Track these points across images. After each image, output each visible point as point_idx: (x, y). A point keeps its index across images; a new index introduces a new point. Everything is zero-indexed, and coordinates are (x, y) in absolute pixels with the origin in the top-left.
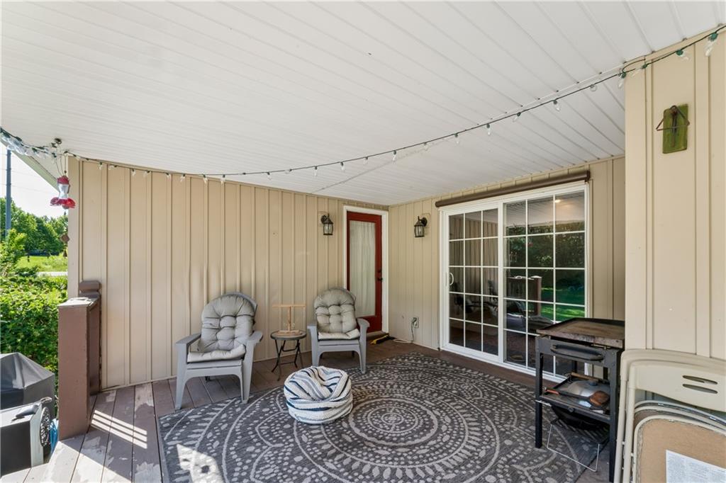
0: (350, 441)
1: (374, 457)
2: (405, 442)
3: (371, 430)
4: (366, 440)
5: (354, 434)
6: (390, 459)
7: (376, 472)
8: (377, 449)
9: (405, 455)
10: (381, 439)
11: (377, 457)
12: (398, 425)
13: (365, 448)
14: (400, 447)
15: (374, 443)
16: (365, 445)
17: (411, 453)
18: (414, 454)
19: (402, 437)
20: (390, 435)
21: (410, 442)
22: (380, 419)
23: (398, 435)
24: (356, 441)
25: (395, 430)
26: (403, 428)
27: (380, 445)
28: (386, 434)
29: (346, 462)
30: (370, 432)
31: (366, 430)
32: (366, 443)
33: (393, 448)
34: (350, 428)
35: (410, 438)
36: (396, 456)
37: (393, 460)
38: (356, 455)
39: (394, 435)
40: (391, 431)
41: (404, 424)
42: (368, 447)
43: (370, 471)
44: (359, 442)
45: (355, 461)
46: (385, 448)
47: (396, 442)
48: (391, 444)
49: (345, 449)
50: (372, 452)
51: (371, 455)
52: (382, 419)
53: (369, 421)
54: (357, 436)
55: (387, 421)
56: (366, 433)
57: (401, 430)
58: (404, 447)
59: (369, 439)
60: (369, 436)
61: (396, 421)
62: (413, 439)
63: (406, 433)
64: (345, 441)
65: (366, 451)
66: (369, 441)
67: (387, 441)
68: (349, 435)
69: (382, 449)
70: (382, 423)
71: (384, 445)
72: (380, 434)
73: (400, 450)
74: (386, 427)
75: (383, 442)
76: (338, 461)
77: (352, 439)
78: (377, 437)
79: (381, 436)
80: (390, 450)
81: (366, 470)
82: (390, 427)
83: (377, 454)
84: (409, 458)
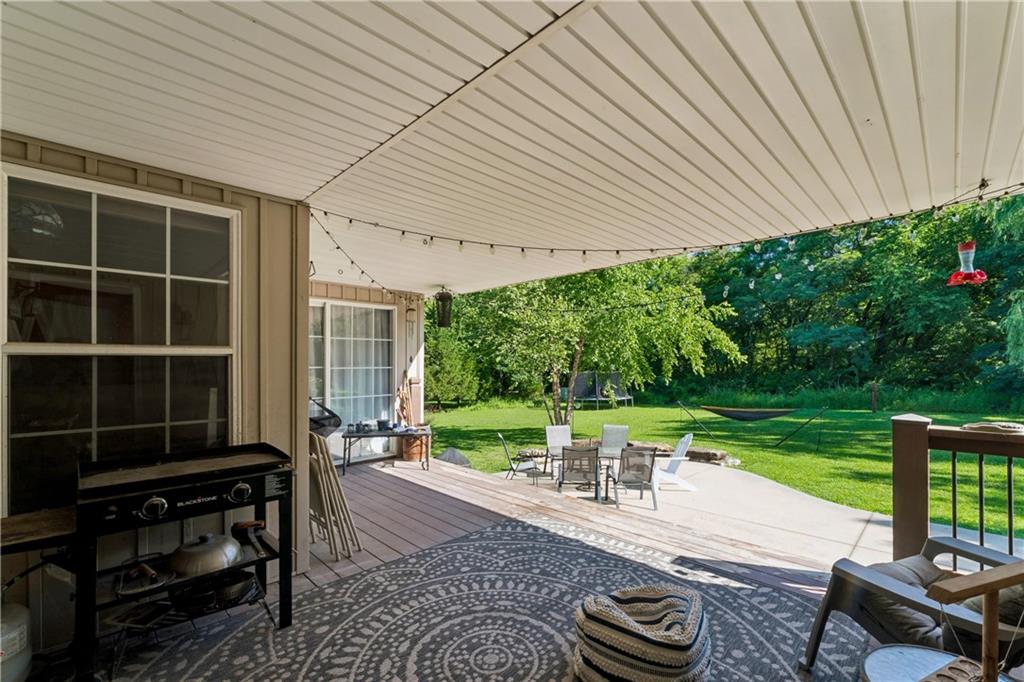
0: (550, 612)
1: (515, 598)
2: (476, 618)
3: (526, 632)
4: (529, 615)
5: (549, 623)
6: (497, 597)
7: (511, 584)
8: (512, 606)
9: (477, 603)
10: (509, 620)
11: (511, 598)
12: (482, 645)
13: (529, 606)
14: (483, 611)
15: (518, 613)
16: (529, 609)
17: (470, 605)
18: (465, 605)
19: (477, 625)
20: (496, 627)
21: (468, 618)
22: (514, 654)
23: (483, 627)
24: (543, 613)
25: (488, 636)
26: (475, 641)
27: (509, 611)
28: (503, 627)
29: (545, 591)
30: (527, 629)
31: (534, 631)
32: (529, 612)
33: (492, 609)
34: (560, 631)
35: (467, 624)
36: (489, 601)
37: (493, 596)
38: (537, 598)
39: (490, 627)
40: (495, 633)
41: (471, 649)
42: (524, 608)
43: (517, 584)
44: (539, 613)
45: (536, 592)
46: (503, 608)
47: (488, 617)
48: (494, 614)
49: (553, 603)
50: (518, 602)
51: (519, 598)
52: (511, 656)
53: (533, 649)
54: (544, 620)
55: (501, 651)
56: (533, 627)
57: (478, 637)
58: (476, 612)
59: (527, 618)
60: (526, 623)
61: (484, 653)
62: (461, 624)
63: (470, 632)
64: (558, 612)
65: (526, 603)
66: (525, 615)
67: (501, 618)
68: (558, 621)
69: (506, 607)
70: (510, 647)
71: (504, 611)
72: (511, 626)
73: (483, 607)
74: (503, 640)
75: (506, 615)
76: (554, 590)
77: (549, 615)
78: (515, 621)
79: (510, 623)
80: (496, 606)
81: (522, 586)
82: (496, 641)
83: (512, 600)
84: (473, 600)
